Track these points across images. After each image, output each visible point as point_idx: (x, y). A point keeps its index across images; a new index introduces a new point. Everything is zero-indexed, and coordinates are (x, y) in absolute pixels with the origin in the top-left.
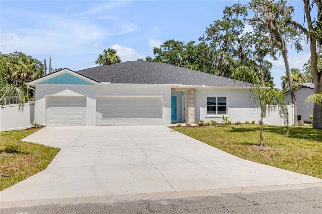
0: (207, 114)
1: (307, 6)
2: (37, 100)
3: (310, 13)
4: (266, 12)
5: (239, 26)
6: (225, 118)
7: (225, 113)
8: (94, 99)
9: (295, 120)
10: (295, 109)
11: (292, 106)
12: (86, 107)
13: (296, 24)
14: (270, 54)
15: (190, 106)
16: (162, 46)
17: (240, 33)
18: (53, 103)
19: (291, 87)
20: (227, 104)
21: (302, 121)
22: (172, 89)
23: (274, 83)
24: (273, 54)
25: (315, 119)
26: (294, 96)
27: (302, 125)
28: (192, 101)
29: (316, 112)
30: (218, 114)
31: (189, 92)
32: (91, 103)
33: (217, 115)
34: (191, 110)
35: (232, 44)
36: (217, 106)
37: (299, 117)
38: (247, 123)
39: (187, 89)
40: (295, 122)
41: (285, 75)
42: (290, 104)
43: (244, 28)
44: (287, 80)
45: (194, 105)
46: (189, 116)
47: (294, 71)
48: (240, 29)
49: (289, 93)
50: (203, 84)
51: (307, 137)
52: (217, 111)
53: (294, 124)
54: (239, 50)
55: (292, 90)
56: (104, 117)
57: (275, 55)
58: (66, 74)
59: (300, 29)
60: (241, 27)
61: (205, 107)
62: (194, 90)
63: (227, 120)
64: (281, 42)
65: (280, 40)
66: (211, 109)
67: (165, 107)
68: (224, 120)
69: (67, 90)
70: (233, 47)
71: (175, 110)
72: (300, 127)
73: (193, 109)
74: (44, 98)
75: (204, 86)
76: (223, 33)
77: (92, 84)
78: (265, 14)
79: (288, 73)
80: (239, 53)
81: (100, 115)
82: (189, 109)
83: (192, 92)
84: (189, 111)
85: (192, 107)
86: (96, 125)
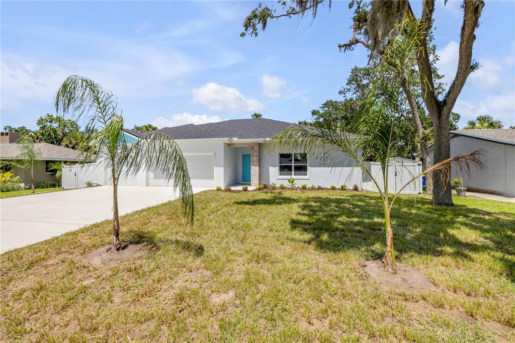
0: (280, 175)
6: (291, 180)
7: (306, 175)
11: (419, 165)
15: (253, 165)
20: (308, 163)
30: (295, 175)
31: (251, 147)
34: (254, 170)
36: (293, 164)
38: (333, 188)
39: (250, 144)
45: (259, 163)
46: (252, 177)
52: (293, 172)
56: (156, 178)
61: (276, 167)
66: (285, 169)
67: (216, 166)
73: (258, 168)
81: (152, 175)
82: (252, 169)
83: (256, 147)
84: (251, 171)
85: (256, 166)
86: (147, 185)
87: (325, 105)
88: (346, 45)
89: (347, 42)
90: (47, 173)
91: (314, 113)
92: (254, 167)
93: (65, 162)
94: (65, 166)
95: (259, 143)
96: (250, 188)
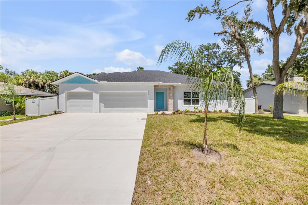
0: (184, 104)
1: (270, 5)
2: (60, 95)
3: (273, 11)
4: (233, 26)
5: (217, 48)
6: (196, 108)
7: (198, 104)
8: (97, 94)
9: (256, 109)
10: (256, 101)
11: (254, 99)
12: (92, 99)
13: (259, 24)
14: (238, 64)
15: (170, 99)
16: (174, 66)
17: (218, 52)
18: (71, 96)
19: (253, 84)
20: (200, 97)
21: (262, 110)
22: (155, 86)
23: (242, 85)
24: (240, 64)
25: (275, 109)
26: (256, 91)
27: (262, 113)
28: (171, 95)
29: (277, 103)
31: (169, 88)
32: (96, 97)
33: (192, 105)
34: (171, 102)
35: (213, 60)
36: (191, 99)
37: (259, 107)
39: (168, 86)
40: (256, 111)
41: (249, 79)
42: (252, 97)
43: (220, 49)
44: (251, 82)
45: (174, 98)
46: (169, 106)
47: (256, 76)
48: (218, 50)
49: (251, 89)
50: (180, 82)
51: (272, 131)
52: (191, 103)
53: (255, 112)
54: (217, 64)
55: (254, 86)
56: (106, 107)
57: (242, 65)
58: (79, 77)
59: (262, 29)
60: (218, 48)
61: (182, 100)
62: (174, 87)
63: (198, 109)
64: (245, 48)
65: (244, 47)
67: (149, 99)
68: (195, 109)
69: (80, 88)
70: (214, 62)
71: (163, 101)
72: (261, 115)
73: (172, 101)
74: (64, 93)
75: (180, 84)
76: (206, 53)
77: (97, 83)
78: (231, 27)
79: (251, 78)
80: (217, 65)
81: (103, 105)
82: (169, 101)
83: (171, 88)
84: (169, 102)
85: (171, 99)
86: (100, 112)
87: (176, 64)
88: (219, 34)
89: (220, 32)
90: (7, 104)
91: (170, 68)
92: (171, 100)
93: (27, 96)
94: (28, 99)
95: (174, 86)
96: (166, 112)
